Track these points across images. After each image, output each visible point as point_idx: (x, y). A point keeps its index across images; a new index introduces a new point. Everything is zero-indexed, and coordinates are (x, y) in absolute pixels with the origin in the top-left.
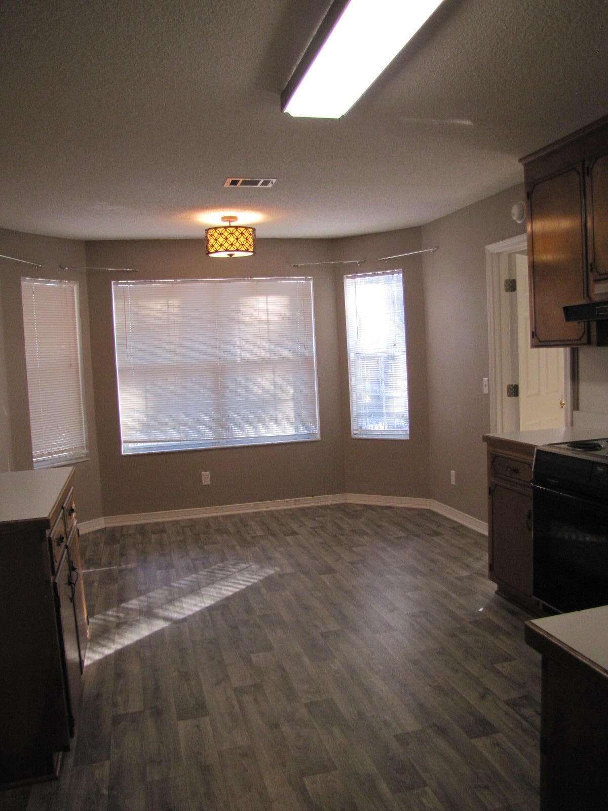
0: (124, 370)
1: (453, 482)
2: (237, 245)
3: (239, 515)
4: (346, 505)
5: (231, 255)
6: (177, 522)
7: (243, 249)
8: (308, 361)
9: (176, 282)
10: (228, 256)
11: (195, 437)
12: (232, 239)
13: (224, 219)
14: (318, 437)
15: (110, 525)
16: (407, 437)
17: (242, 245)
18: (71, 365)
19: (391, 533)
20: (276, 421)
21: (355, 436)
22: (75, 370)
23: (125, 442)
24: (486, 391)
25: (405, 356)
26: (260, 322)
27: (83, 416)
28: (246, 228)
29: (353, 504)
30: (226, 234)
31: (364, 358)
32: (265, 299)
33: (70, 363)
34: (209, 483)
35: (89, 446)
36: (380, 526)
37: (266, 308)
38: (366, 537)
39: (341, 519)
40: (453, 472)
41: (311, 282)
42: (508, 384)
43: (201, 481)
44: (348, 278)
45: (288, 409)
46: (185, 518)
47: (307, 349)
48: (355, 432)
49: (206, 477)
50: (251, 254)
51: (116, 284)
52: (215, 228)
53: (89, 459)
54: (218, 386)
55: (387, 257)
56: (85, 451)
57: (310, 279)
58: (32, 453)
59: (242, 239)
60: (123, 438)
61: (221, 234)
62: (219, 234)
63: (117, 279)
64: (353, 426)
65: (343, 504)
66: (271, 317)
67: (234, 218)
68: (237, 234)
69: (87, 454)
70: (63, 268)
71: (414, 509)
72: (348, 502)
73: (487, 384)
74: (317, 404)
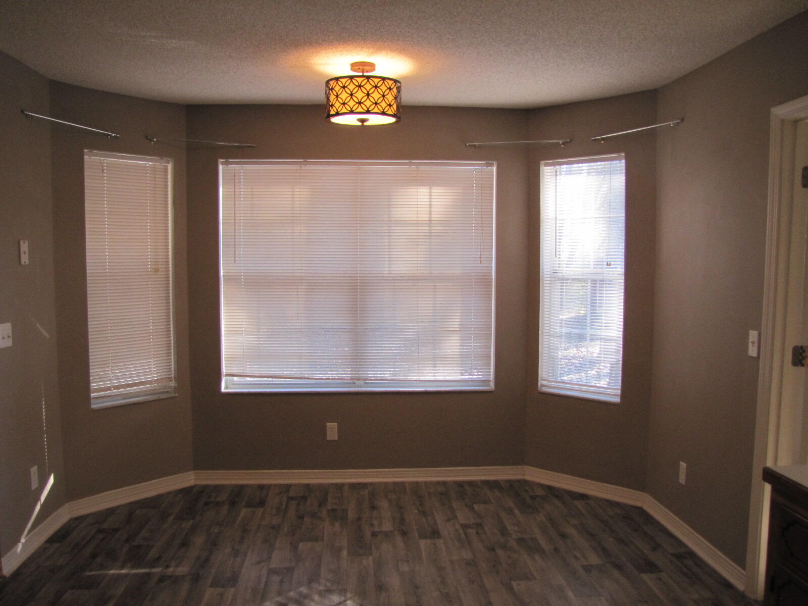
0: (229, 279)
1: (682, 479)
2: (368, 103)
3: (372, 484)
4: (523, 483)
5: (363, 121)
6: (288, 487)
7: (376, 110)
8: (485, 280)
9: (306, 163)
10: (360, 124)
11: (318, 374)
12: (360, 95)
13: (354, 66)
14: (492, 386)
15: (199, 482)
16: (617, 400)
17: (376, 104)
18: (156, 270)
19: (578, 555)
20: (435, 359)
21: (545, 389)
22: (164, 276)
23: (227, 375)
24: (752, 351)
25: (623, 281)
26: (419, 222)
27: (172, 338)
28: (384, 79)
29: (533, 483)
30: (351, 87)
31: (564, 280)
32: (428, 191)
33: (155, 267)
34: (336, 437)
35: (178, 378)
36: (563, 536)
37: (428, 203)
38: (537, 557)
39: (510, 511)
40: (683, 465)
41: (495, 169)
42: (795, 345)
43: (325, 434)
44: (546, 165)
45: (452, 345)
46: (297, 481)
47: (483, 262)
48: (544, 383)
49: (332, 430)
50: (393, 120)
51: (223, 163)
52: (337, 79)
53: (177, 395)
54: (357, 308)
55: (603, 135)
56: (173, 384)
57: (492, 165)
58: (88, 387)
59: (376, 96)
60: (224, 369)
61: (344, 87)
62: (341, 87)
63: (227, 157)
64: (542, 374)
65: (519, 481)
66: (435, 217)
67: (372, 66)
68: (368, 87)
69: (175, 387)
70: (151, 140)
71: (618, 504)
72: (528, 478)
73: (756, 340)
74: (492, 341)
